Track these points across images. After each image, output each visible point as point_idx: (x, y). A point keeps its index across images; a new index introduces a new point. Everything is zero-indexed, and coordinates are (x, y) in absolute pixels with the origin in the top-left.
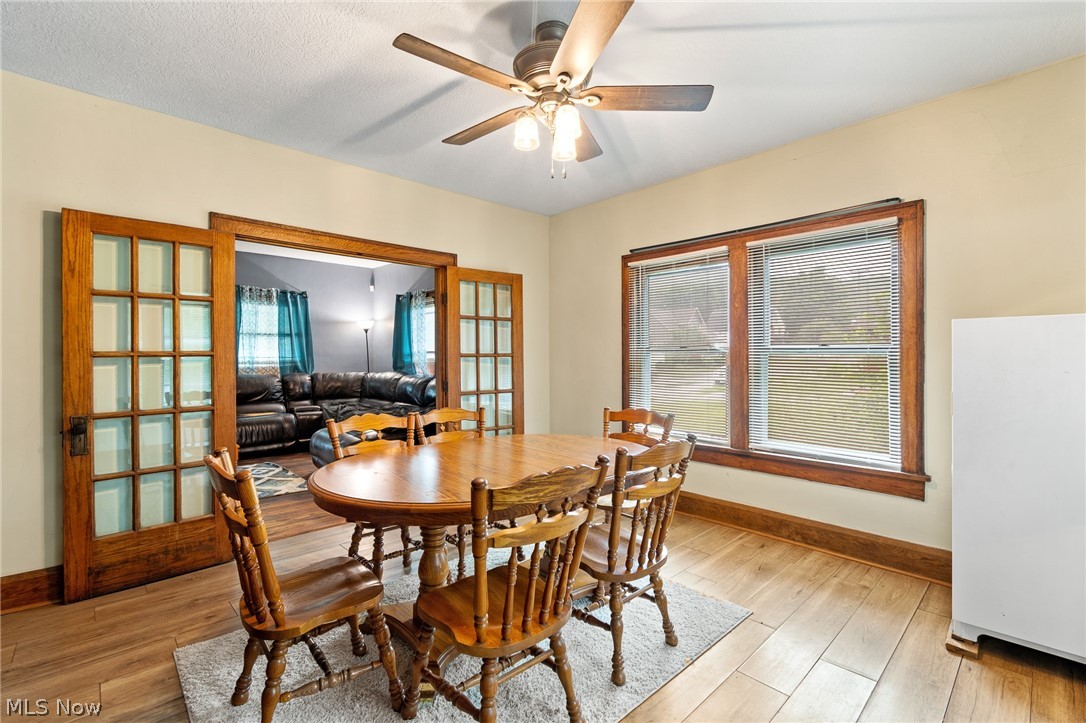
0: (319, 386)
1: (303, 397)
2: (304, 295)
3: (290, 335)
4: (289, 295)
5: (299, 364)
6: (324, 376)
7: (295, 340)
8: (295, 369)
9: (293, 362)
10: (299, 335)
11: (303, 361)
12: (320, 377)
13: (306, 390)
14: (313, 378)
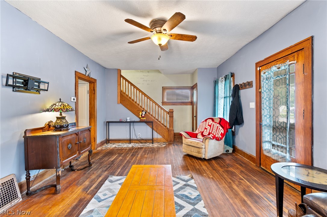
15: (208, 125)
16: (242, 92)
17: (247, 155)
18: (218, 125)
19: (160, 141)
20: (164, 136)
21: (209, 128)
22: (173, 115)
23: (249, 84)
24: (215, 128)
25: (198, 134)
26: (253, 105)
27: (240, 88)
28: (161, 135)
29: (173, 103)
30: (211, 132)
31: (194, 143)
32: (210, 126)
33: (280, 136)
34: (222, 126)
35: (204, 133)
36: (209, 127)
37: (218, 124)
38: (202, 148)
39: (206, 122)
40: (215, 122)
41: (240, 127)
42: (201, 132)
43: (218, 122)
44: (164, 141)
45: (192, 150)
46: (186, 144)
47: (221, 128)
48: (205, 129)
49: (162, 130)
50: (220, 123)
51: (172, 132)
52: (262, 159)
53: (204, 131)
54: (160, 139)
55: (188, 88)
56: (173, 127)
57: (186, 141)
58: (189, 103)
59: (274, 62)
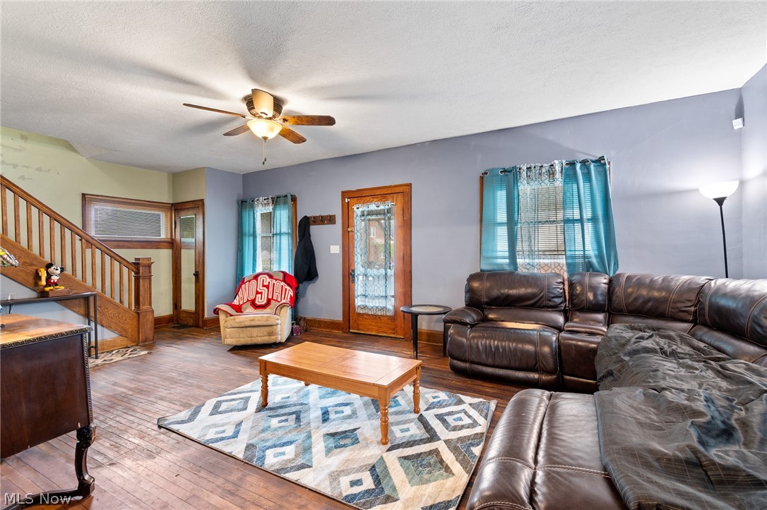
0: (619, 291)
1: (595, 308)
2: (600, 162)
3: (581, 221)
4: (578, 166)
5: (594, 261)
6: (629, 278)
7: (589, 227)
8: (589, 266)
9: (585, 257)
10: (594, 219)
11: (600, 256)
12: (623, 280)
13: (600, 298)
14: (610, 282)
15: (263, 286)
16: (314, 229)
17: (326, 322)
18: (283, 283)
19: (115, 346)
20: (125, 330)
21: (266, 290)
22: (150, 272)
23: (330, 220)
24: (277, 289)
25: (244, 306)
26: (336, 249)
27: (311, 222)
28: (114, 330)
29: (121, 244)
30: (270, 297)
31: (259, 320)
32: (267, 287)
33: (379, 285)
34: (288, 285)
35: (257, 302)
36: (265, 288)
37: (281, 281)
38: (277, 324)
39: (257, 281)
40: (276, 280)
41: (310, 284)
42: (248, 300)
43: (281, 279)
44: (125, 342)
45: (255, 335)
46: (237, 325)
47: (288, 288)
48: (257, 293)
49: (119, 314)
50: (284, 280)
51: (150, 318)
52: (351, 321)
53: (255, 298)
54: (114, 341)
55: (163, 207)
56: (150, 304)
57: (237, 320)
58: (165, 244)
59: (369, 198)
